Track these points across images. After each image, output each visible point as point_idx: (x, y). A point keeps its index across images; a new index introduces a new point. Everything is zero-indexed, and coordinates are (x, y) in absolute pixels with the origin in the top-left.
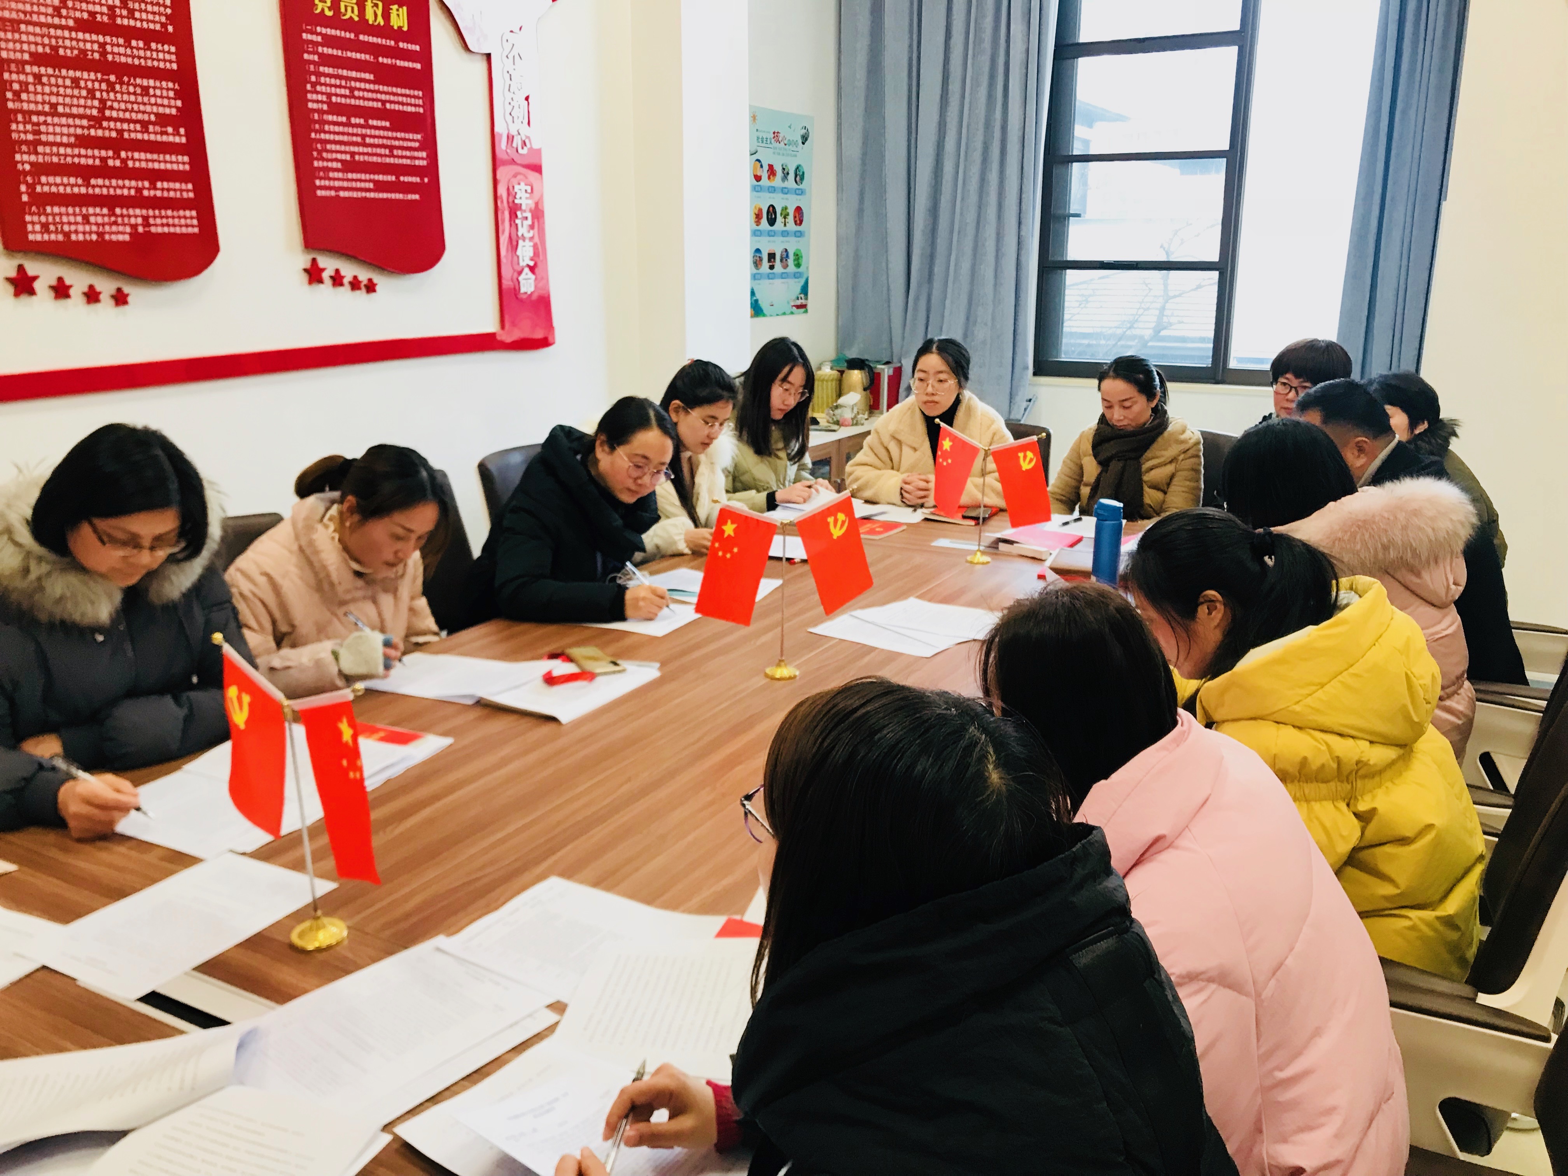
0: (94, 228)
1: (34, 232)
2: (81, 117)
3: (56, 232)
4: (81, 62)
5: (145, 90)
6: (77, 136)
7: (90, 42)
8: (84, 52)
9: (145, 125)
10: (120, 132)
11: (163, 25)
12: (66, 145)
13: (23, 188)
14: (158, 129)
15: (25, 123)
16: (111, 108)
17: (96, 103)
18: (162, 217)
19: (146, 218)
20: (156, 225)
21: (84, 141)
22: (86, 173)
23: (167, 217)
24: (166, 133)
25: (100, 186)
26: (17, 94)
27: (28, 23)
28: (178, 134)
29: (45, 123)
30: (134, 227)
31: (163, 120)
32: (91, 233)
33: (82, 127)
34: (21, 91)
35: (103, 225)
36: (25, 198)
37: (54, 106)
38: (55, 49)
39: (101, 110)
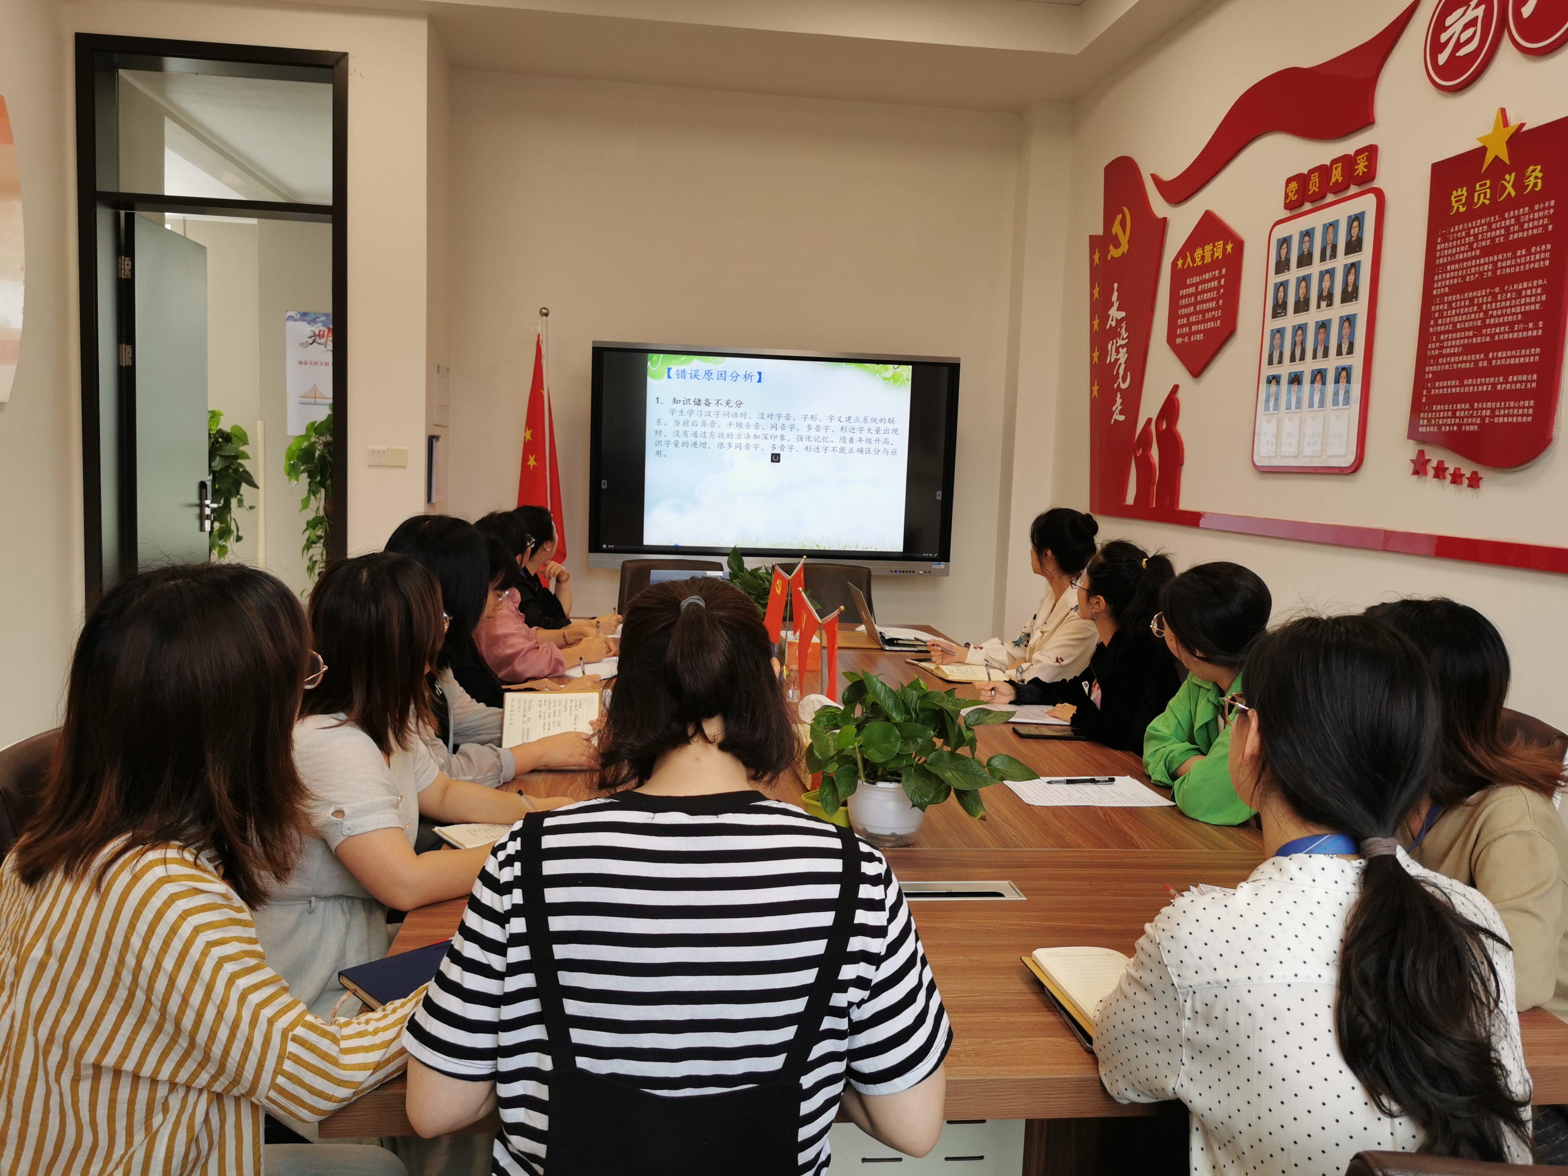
0: (1457, 421)
1: (1423, 426)
2: (1468, 329)
3: (1434, 426)
4: (1480, 283)
5: (1519, 292)
6: (1463, 346)
7: (1485, 265)
8: (1481, 274)
9: (1511, 324)
10: (1492, 336)
11: (1545, 227)
12: (1454, 355)
13: (1425, 393)
14: (1521, 326)
15: (1436, 342)
16: (1492, 316)
17: (1482, 315)
18: (1505, 409)
19: (1493, 410)
20: (1499, 416)
21: (1468, 349)
22: (1460, 375)
23: (1509, 408)
24: (1527, 329)
25: (1472, 385)
26: (1436, 320)
27: (1451, 263)
28: (1537, 328)
29: (1448, 340)
30: (1483, 418)
31: (1528, 317)
32: (1453, 425)
33: (1468, 338)
34: (1439, 318)
35: (1463, 418)
36: (1424, 401)
37: (1455, 324)
38: (1463, 277)
39: (1483, 320)
